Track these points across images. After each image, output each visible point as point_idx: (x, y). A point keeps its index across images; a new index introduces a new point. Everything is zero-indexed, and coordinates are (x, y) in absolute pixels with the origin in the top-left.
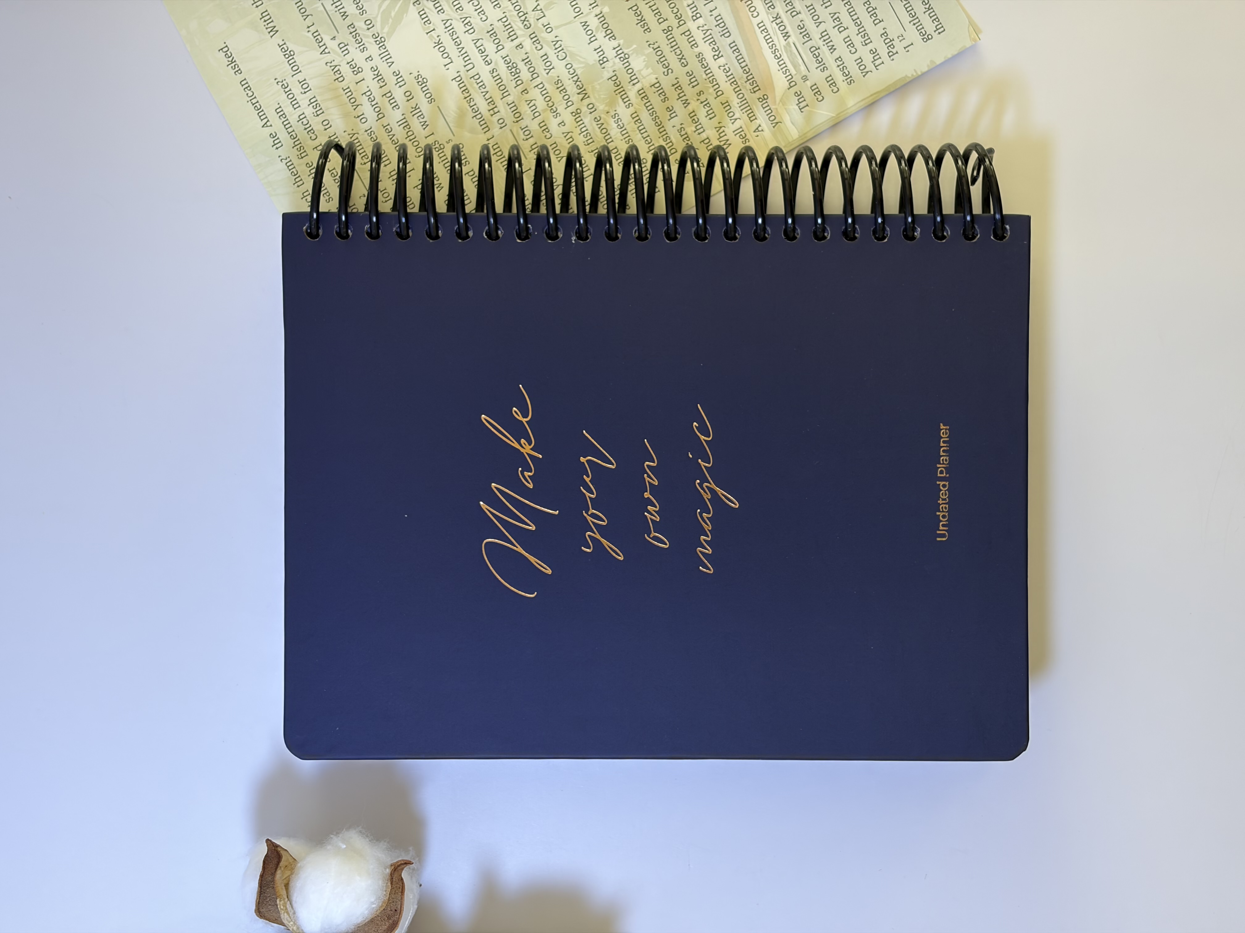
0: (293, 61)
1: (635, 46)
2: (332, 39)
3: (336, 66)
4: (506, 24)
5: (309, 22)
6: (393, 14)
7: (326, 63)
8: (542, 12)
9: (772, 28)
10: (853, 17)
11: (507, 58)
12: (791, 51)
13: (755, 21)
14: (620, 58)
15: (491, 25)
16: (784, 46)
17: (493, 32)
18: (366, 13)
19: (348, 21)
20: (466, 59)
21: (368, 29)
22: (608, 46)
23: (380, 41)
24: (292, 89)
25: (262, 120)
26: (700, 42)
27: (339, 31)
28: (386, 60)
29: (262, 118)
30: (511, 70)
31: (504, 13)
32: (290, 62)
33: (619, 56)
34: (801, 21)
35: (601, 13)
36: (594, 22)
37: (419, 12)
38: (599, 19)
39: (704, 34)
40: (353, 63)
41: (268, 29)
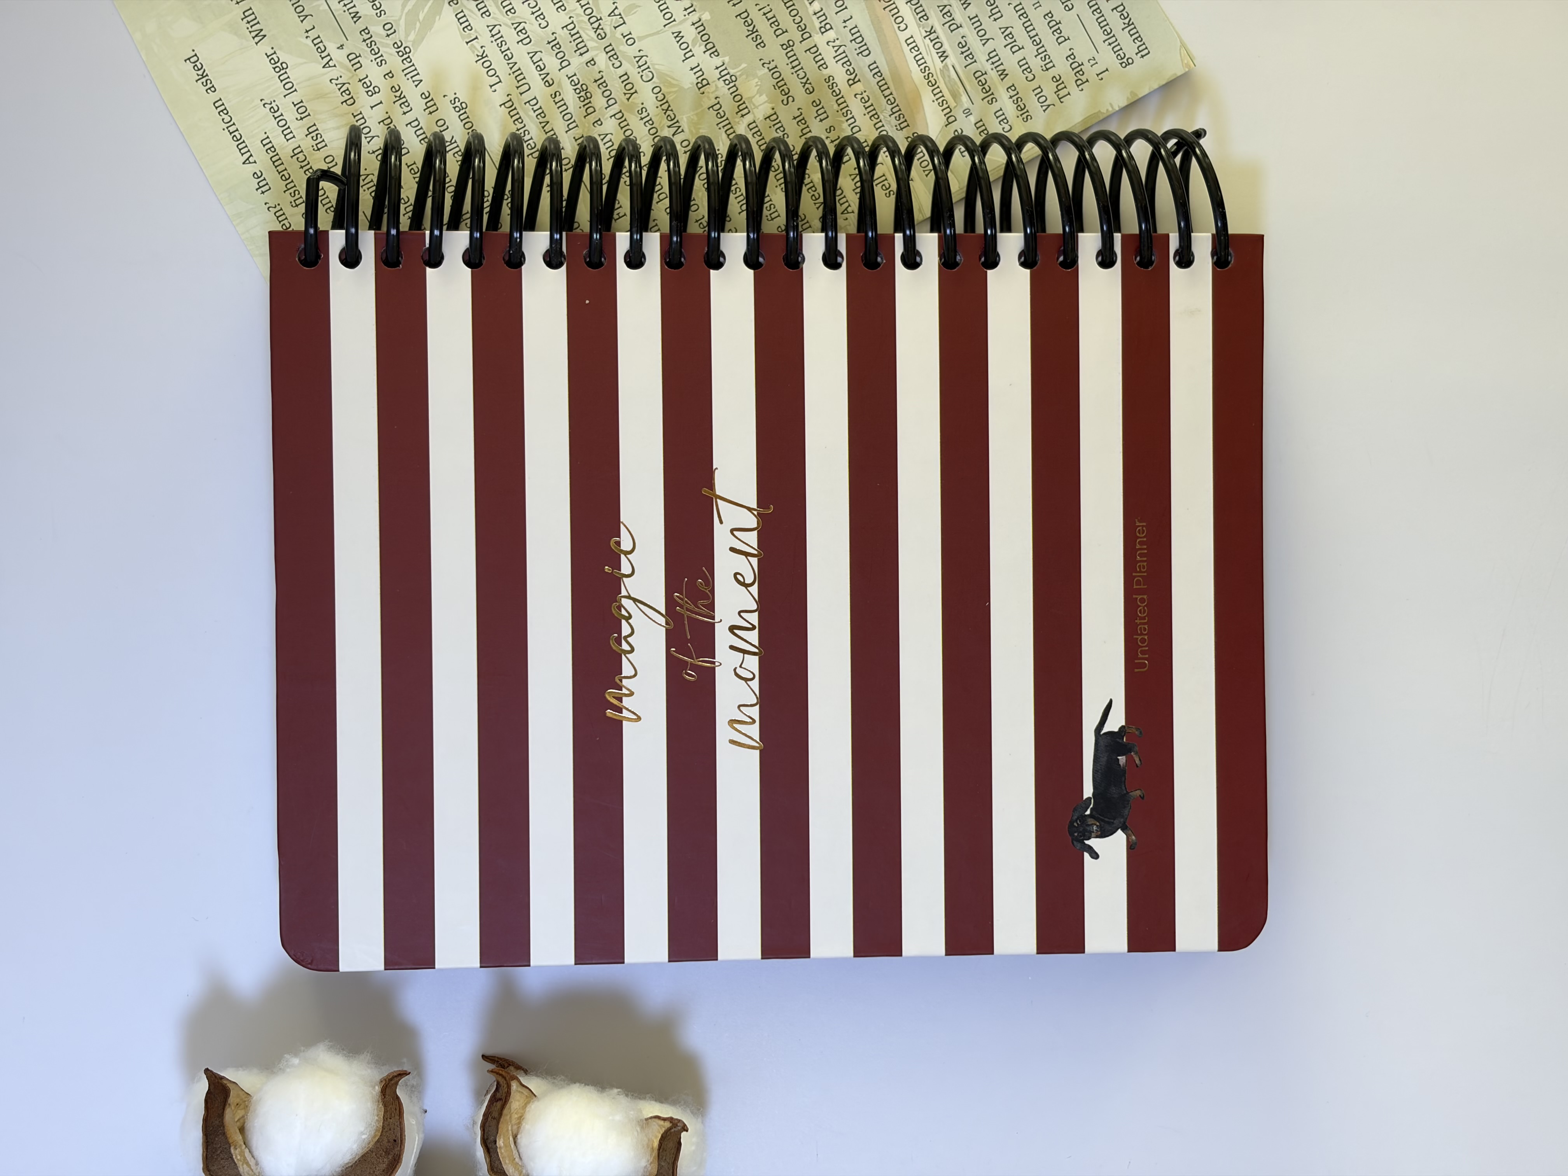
0: (285, 76)
1: (744, 65)
2: (338, 48)
3: (344, 84)
4: (573, 32)
5: (307, 25)
6: (421, 17)
7: (331, 80)
8: (622, 18)
9: (925, 45)
10: (1030, 33)
11: (574, 78)
12: (949, 77)
13: (903, 36)
14: (725, 81)
15: (553, 34)
16: (940, 69)
17: (555, 42)
18: (385, 14)
19: (361, 25)
20: (518, 78)
21: (388, 36)
22: (709, 64)
23: (404, 52)
24: (283, 114)
25: (242, 154)
26: (830, 62)
27: (348, 38)
28: (412, 77)
29: (243, 151)
30: (579, 93)
31: (570, 18)
32: (282, 78)
33: (724, 78)
34: (963, 37)
35: (700, 20)
36: (690, 34)
37: (456, 15)
38: (696, 28)
39: (836, 51)
40: (366, 80)
41: (252, 33)
